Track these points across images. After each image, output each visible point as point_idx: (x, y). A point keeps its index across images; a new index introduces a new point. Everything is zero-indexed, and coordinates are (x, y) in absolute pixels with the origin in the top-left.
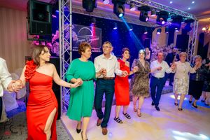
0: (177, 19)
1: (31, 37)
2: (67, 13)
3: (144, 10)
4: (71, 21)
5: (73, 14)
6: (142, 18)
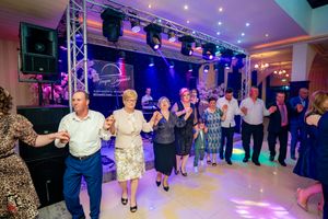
3: (187, 41)
4: (85, 54)
6: (185, 51)
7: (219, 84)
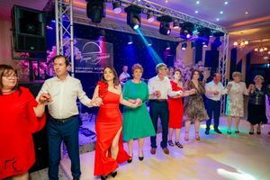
0: (205, 32)
1: (17, 55)
2: (66, 24)
3: (165, 21)
4: (72, 35)
5: (74, 25)
6: (163, 31)
7: (196, 62)
